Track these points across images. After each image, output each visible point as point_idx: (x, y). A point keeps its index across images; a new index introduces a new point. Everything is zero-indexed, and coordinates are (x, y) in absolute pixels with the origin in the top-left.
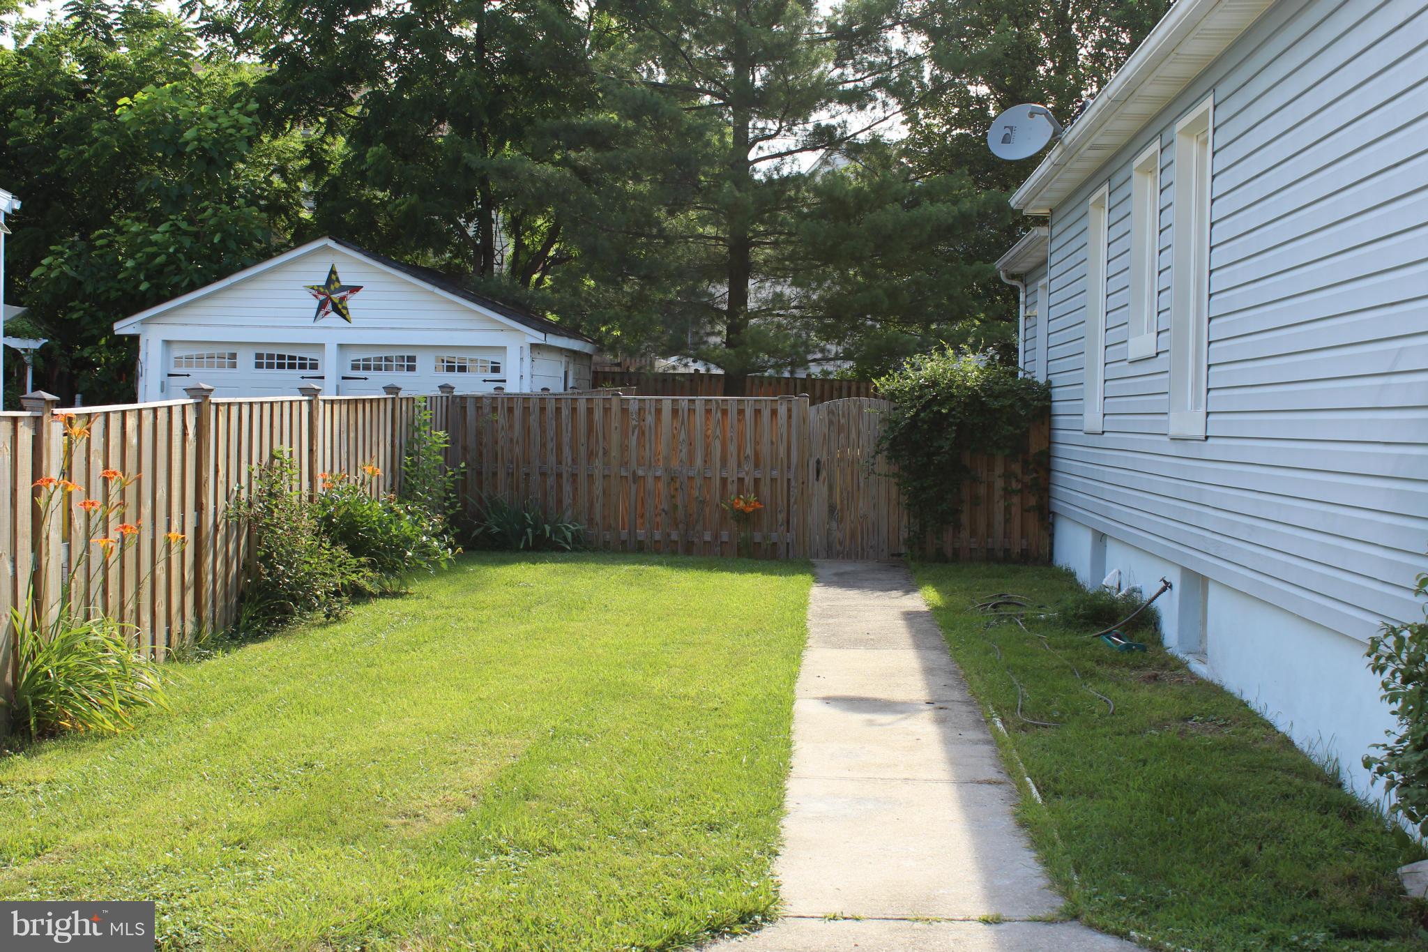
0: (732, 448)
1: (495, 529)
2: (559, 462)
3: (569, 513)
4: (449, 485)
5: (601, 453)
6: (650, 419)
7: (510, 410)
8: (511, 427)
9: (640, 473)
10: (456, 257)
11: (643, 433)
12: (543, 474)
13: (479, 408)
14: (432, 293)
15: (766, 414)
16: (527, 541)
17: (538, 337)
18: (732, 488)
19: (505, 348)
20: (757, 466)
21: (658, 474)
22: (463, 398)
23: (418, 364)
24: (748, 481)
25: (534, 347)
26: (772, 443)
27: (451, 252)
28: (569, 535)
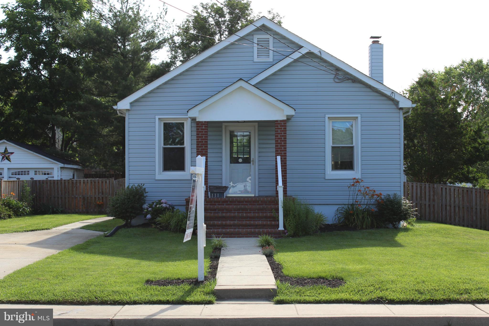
0: (97, 190)
1: (43, 210)
2: (58, 195)
3: (60, 206)
4: (31, 199)
5: (67, 192)
6: (78, 184)
7: (47, 183)
8: (47, 187)
9: (76, 196)
10: (44, 140)
11: (77, 187)
12: (54, 197)
13: (40, 183)
14: (33, 154)
15: (104, 182)
16: (50, 212)
17: (62, 165)
18: (97, 199)
19: (53, 168)
20: (102, 194)
21: (81, 196)
22: (36, 181)
23: (30, 173)
24: (101, 198)
25: (61, 168)
26: (106, 189)
27: (43, 139)
28: (60, 211)
